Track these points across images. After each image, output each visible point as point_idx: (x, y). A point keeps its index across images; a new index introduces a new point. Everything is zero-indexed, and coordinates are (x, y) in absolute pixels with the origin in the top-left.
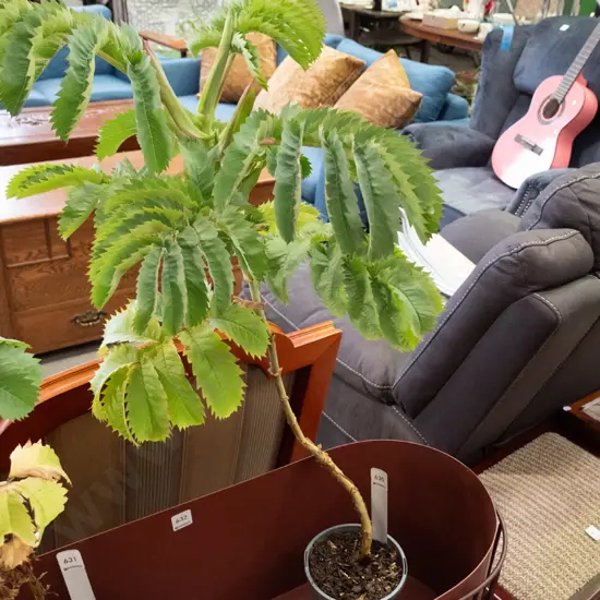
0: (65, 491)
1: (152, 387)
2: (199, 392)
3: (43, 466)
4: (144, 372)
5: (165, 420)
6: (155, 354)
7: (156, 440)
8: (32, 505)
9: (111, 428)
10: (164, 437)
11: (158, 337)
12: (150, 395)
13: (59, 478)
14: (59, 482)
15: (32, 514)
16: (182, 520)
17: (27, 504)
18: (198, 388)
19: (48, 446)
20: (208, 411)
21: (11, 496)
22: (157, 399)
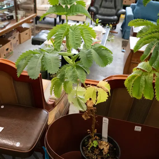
0: (108, 96)
1: (142, 83)
2: (154, 90)
3: (105, 87)
4: (142, 78)
5: (141, 93)
6: (147, 75)
7: (137, 98)
8: (98, 94)
9: (127, 89)
10: (139, 98)
11: (150, 71)
12: (141, 85)
13: (107, 92)
14: (107, 93)
15: (97, 95)
16: (138, 129)
17: (97, 93)
18: (155, 88)
19: (109, 84)
20: (155, 96)
21: (95, 90)
22: (142, 86)
